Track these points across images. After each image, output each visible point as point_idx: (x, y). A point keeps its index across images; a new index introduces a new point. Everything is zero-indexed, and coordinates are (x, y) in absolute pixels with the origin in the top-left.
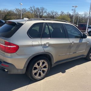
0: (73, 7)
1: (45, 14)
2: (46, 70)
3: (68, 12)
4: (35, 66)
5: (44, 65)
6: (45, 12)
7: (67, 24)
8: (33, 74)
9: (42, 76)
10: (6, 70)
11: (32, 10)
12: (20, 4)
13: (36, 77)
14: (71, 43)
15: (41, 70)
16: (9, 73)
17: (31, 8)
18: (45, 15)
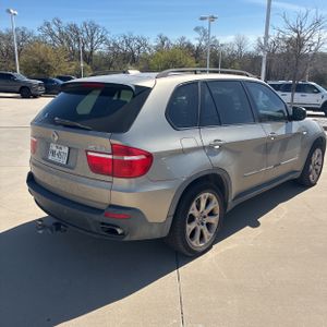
0: (202, 19)
1: (102, 45)
2: (214, 220)
3: (183, 39)
4: (191, 212)
5: (210, 208)
6: (103, 39)
7: (251, 82)
8: (188, 234)
9: (207, 240)
10: (119, 231)
11: (52, 34)
12: (9, 11)
13: (194, 243)
14: (269, 138)
15: (202, 224)
16: (127, 239)
17: (48, 25)
18: (102, 49)
